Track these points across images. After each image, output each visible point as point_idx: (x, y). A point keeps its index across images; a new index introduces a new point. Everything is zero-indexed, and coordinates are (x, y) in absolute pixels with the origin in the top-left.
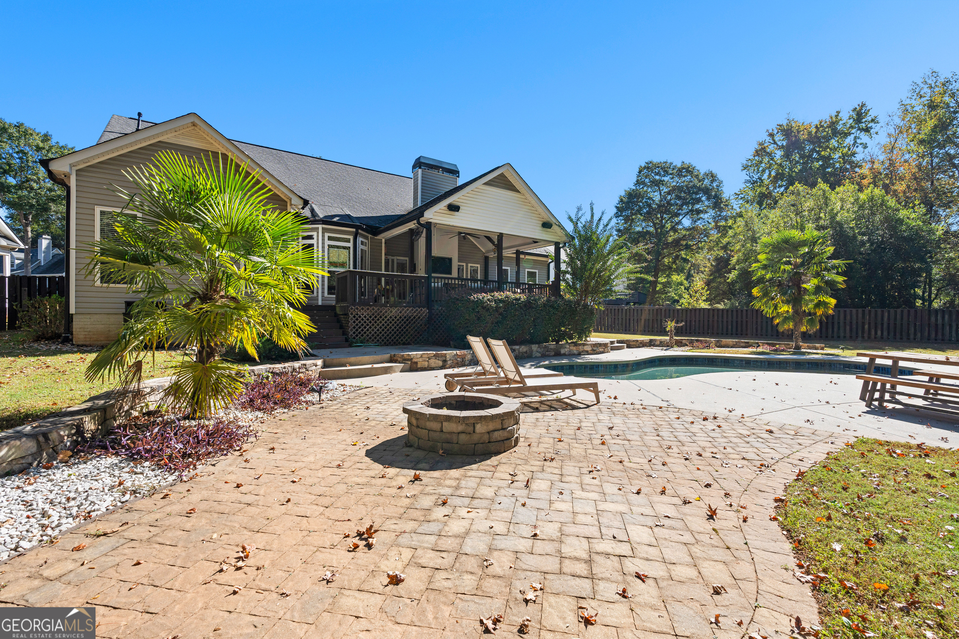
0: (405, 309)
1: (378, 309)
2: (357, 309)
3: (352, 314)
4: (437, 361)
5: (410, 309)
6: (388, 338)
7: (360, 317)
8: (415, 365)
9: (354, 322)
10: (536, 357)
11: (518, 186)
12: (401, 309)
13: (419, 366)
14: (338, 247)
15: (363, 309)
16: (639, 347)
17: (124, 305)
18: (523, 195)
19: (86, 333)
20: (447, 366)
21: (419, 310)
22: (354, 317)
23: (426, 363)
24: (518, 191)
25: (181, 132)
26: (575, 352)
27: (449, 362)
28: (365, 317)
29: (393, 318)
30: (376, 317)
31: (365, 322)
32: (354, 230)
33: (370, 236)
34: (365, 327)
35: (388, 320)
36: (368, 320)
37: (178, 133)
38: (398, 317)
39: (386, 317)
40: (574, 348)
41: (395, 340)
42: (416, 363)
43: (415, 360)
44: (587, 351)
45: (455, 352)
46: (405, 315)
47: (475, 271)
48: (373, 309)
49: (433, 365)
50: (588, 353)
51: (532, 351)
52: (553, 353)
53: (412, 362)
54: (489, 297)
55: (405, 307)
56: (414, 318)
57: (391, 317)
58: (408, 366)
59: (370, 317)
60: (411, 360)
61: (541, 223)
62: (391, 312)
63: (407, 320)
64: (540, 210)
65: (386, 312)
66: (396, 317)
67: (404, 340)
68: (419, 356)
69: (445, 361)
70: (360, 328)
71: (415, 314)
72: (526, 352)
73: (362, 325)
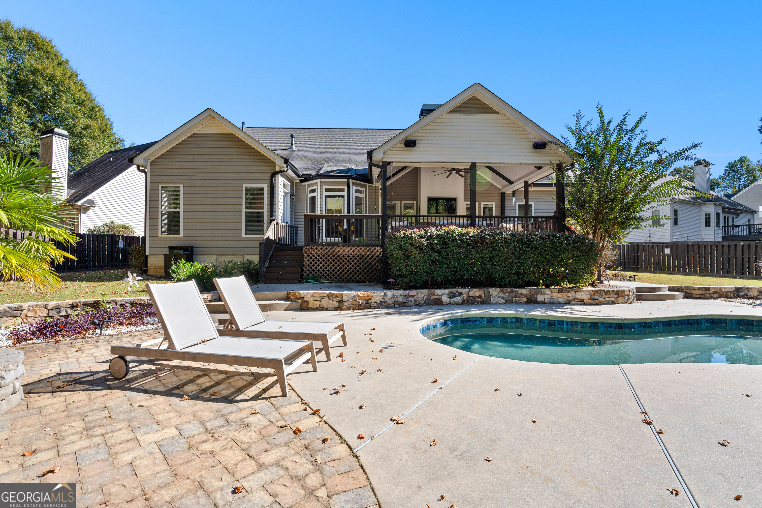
0: (358, 248)
1: (331, 249)
2: (311, 248)
3: (306, 253)
4: (331, 301)
5: (363, 248)
6: (346, 275)
7: (314, 256)
8: (305, 304)
9: (308, 261)
10: (496, 303)
11: (495, 107)
12: (353, 249)
13: (310, 305)
14: (334, 197)
15: (316, 249)
16: (711, 298)
17: (168, 249)
18: (504, 115)
19: (154, 268)
20: (344, 307)
21: (372, 249)
22: (309, 256)
23: (318, 303)
24: (497, 113)
25: (206, 124)
26: (561, 300)
27: (346, 304)
28: (319, 256)
29: (346, 256)
30: (329, 256)
31: (319, 261)
32: (346, 180)
33: (368, 184)
34: (318, 266)
35: (341, 258)
36: (321, 258)
37: (203, 125)
38: (351, 256)
39: (339, 256)
40: (560, 295)
41: (348, 278)
42: (307, 302)
43: (305, 299)
44: (582, 300)
45: (355, 293)
46: (358, 253)
47: (491, 209)
48: (326, 249)
49: (326, 305)
50: (583, 303)
51: (491, 296)
52: (525, 300)
53: (302, 301)
54: (423, 233)
55: (358, 246)
56: (368, 256)
57: (343, 256)
58: (296, 305)
59: (324, 256)
60: (302, 298)
61: (532, 144)
62: (344, 251)
63: (361, 259)
64: (529, 129)
65: (339, 251)
66: (348, 256)
67: (358, 278)
68: (310, 296)
69: (341, 302)
70: (313, 266)
71: (369, 253)
72: (480, 297)
73: (316, 263)
